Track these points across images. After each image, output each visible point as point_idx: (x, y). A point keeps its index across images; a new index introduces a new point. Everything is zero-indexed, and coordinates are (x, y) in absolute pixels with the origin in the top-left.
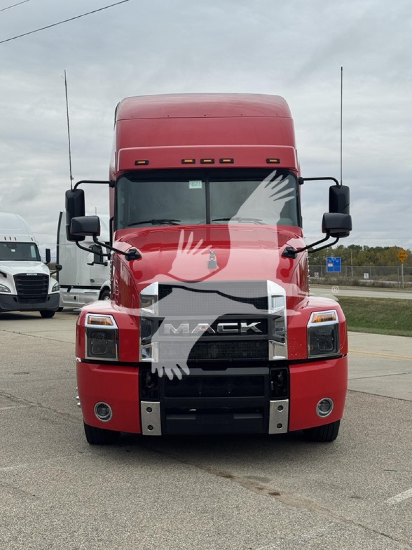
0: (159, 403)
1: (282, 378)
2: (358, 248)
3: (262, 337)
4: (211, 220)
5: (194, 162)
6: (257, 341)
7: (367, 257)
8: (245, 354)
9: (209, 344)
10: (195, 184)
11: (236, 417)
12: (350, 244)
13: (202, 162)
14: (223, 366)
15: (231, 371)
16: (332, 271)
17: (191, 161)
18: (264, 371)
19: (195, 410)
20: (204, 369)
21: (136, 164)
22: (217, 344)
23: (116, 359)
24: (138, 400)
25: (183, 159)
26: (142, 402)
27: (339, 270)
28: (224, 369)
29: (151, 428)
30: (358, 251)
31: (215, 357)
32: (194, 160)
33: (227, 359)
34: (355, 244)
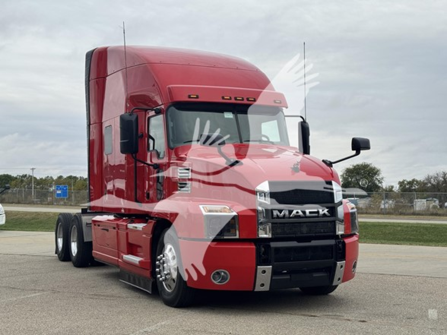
0: (271, 267)
1: (342, 247)
2: (75, 178)
3: (332, 219)
4: (243, 141)
5: (230, 99)
6: (328, 222)
7: (83, 185)
8: (322, 231)
9: (301, 224)
10: (228, 114)
11: (315, 275)
12: (68, 175)
13: (236, 99)
14: (309, 239)
15: (314, 243)
16: (61, 196)
17: (228, 98)
18: (332, 242)
19: (286, 272)
20: (299, 242)
21: (189, 97)
22: (306, 224)
23: (237, 237)
24: (255, 265)
25: (223, 95)
26: (259, 267)
27: (66, 196)
28: (310, 241)
29: (262, 285)
30: (76, 181)
31: (305, 233)
32: (230, 97)
33: (312, 234)
34: (73, 175)
